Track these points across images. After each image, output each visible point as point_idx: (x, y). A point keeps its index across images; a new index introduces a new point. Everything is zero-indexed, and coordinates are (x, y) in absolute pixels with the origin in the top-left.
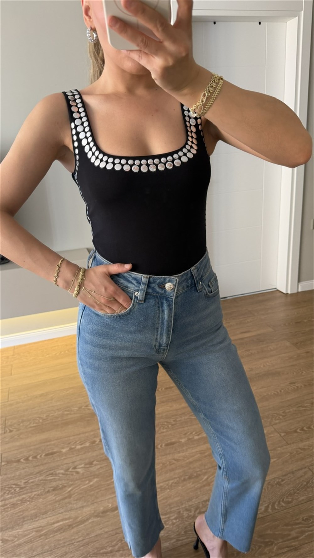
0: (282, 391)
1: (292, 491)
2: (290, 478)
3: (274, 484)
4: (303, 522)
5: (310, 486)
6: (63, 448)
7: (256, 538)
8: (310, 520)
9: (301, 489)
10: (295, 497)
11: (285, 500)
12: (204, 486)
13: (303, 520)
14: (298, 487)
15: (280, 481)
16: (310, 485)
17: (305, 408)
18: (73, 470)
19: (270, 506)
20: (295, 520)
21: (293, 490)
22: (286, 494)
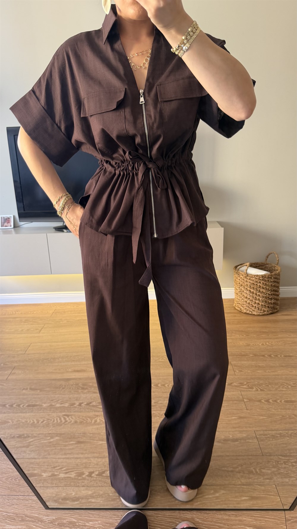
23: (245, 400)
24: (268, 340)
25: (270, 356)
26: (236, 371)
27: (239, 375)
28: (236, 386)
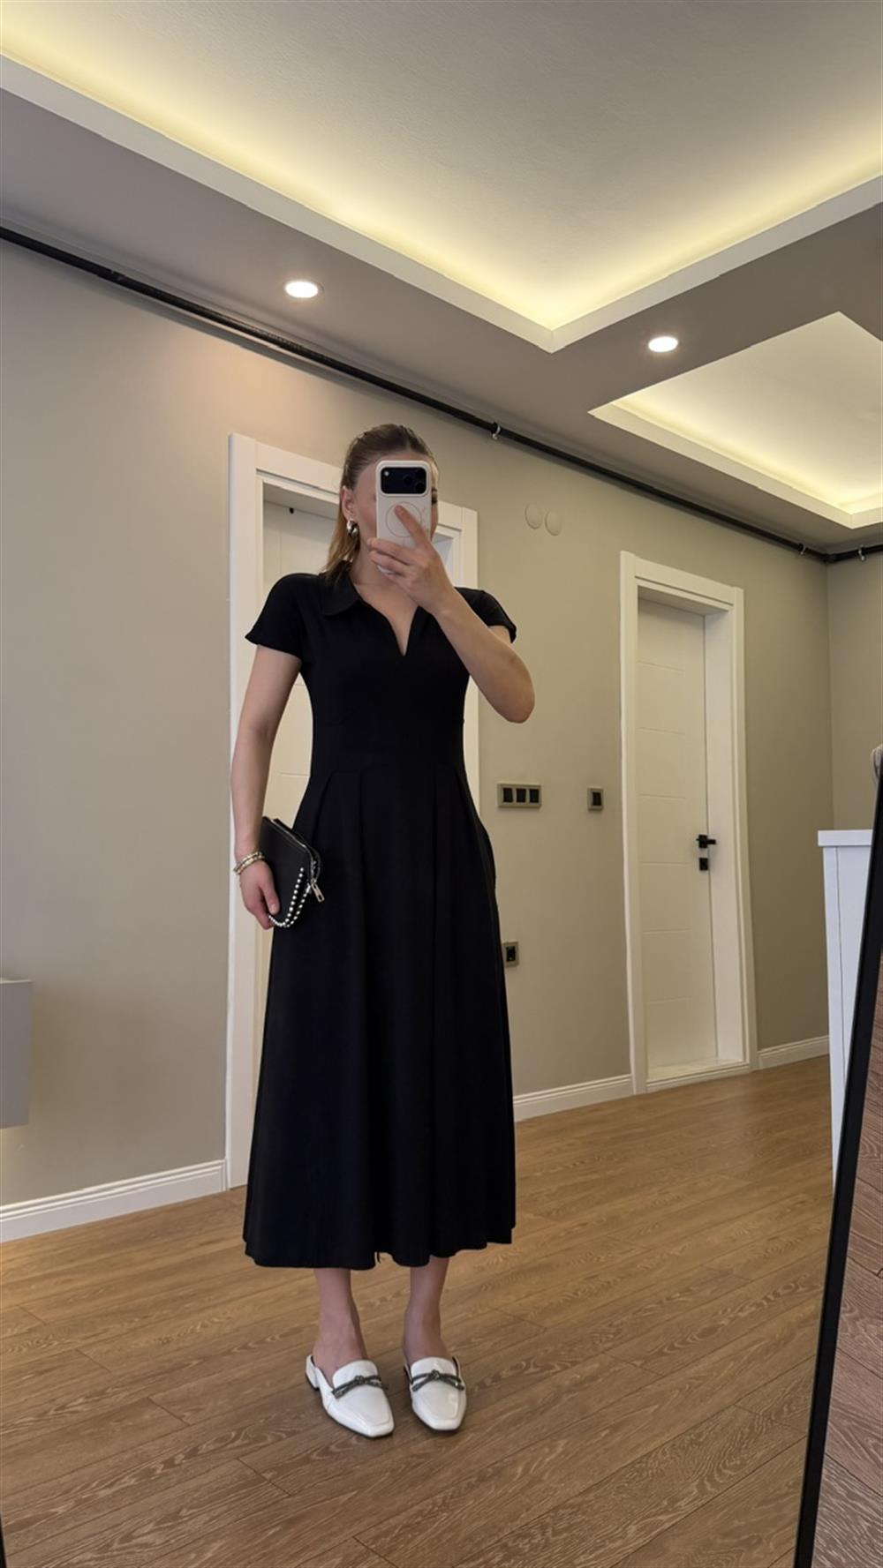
0: (579, 1293)
1: (731, 1447)
2: (710, 1429)
3: (685, 1445)
6: (53, 1506)
7: (719, 1541)
9: (746, 1441)
11: (727, 1464)
12: (530, 1485)
13: (790, 1487)
14: (738, 1438)
15: (692, 1436)
16: (758, 1430)
17: (652, 1312)
18: (126, 1544)
19: (706, 1482)
20: (775, 1491)
21: (734, 1446)
22: (724, 1454)
23: (268, 1476)
24: (211, 1312)
25: (245, 1347)
26: (184, 1416)
27: (200, 1422)
28: (213, 1451)
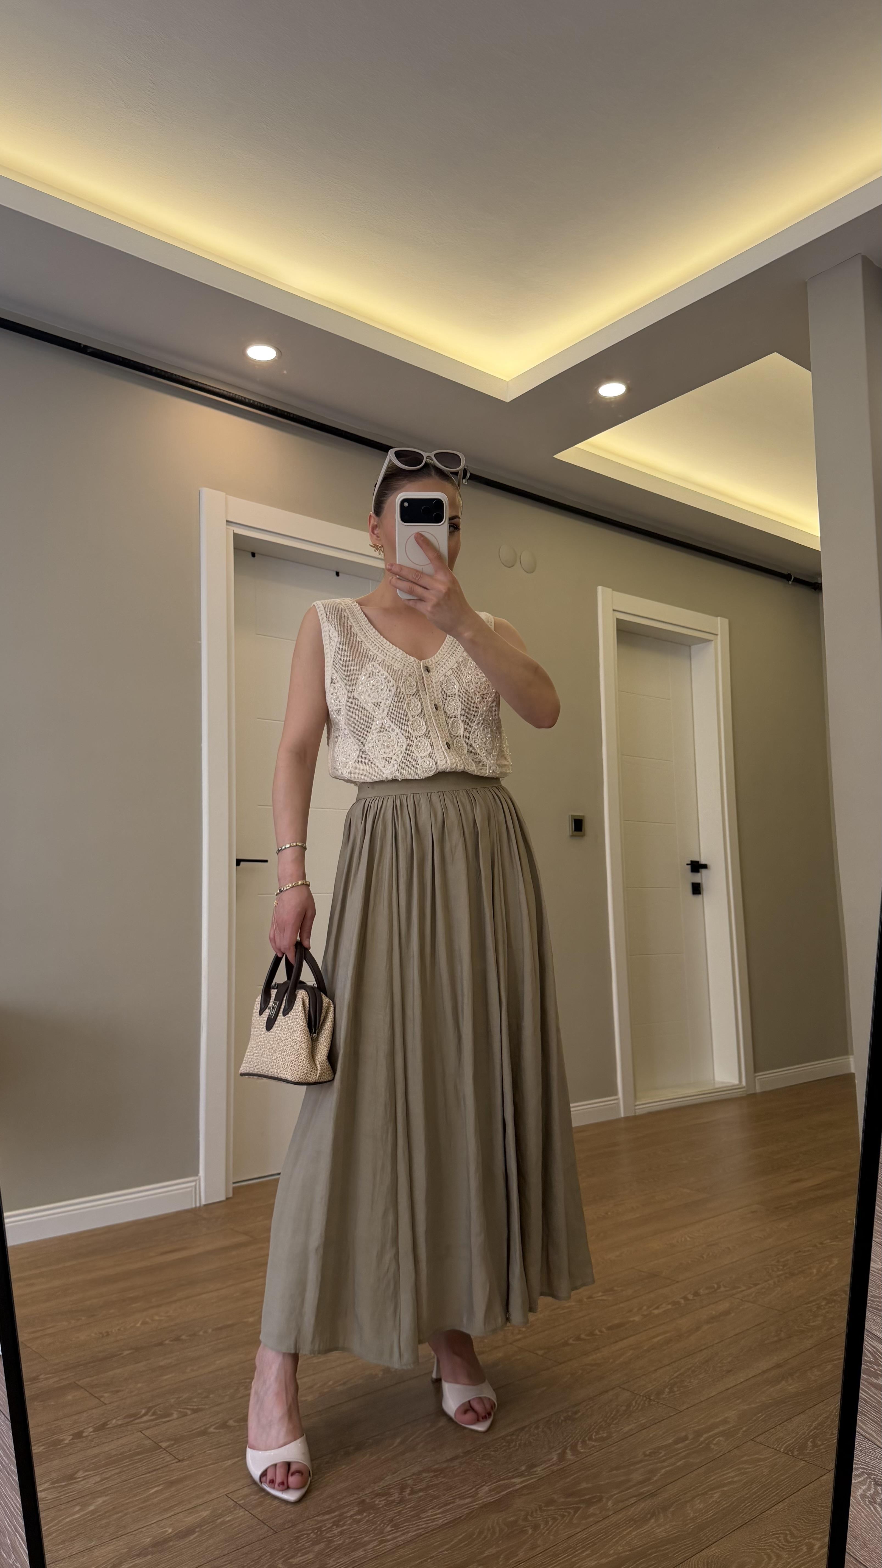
1: (603, 1422)
2: (587, 1407)
3: (560, 1421)
4: (646, 1458)
5: (637, 1409)
7: (562, 1500)
8: (661, 1453)
9: (619, 1418)
10: (614, 1429)
11: (594, 1437)
12: (402, 1453)
14: (612, 1415)
15: (570, 1414)
16: (634, 1409)
19: (568, 1451)
20: (630, 1459)
21: (606, 1422)
22: (594, 1429)
